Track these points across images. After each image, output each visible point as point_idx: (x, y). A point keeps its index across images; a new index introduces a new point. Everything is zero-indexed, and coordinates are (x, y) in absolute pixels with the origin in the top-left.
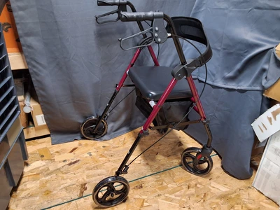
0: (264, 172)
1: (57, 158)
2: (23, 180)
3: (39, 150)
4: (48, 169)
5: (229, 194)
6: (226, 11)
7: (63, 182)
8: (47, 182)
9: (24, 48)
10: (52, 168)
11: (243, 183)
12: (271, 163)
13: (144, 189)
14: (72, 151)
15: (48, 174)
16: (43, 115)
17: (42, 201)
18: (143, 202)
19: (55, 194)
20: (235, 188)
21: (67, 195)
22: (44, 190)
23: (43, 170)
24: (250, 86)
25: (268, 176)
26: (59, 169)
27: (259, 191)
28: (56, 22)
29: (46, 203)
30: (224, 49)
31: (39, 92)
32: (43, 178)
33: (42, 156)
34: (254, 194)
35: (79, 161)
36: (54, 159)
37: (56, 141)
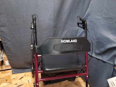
3: (6, 77)
6: (100, 21)
14: (20, 79)
16: (8, 61)
30: (97, 39)
33: (7, 80)
35: (23, 85)
36: (12, 83)
37: (14, 72)
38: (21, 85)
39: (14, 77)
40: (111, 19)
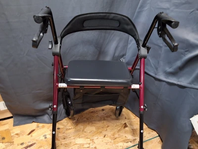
6: (168, 11)
14: (29, 134)
16: (3, 102)
24: (190, 83)
28: (8, 22)
33: (3, 138)
35: (34, 144)
36: (13, 142)
38: (31, 145)
39: (18, 132)
40: (190, 3)
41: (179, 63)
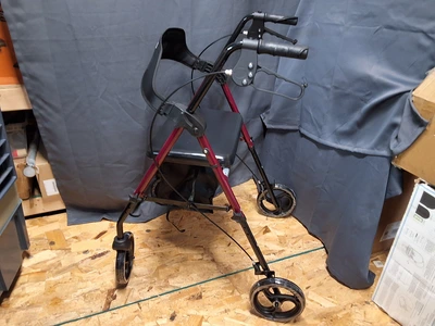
0: (389, 281)
1: (75, 247)
2: (21, 280)
3: (47, 233)
4: (60, 264)
5: (334, 312)
6: (341, 29)
7: (81, 285)
8: (57, 284)
9: (25, 78)
10: (65, 263)
11: (357, 295)
12: (400, 268)
13: (204, 300)
14: (97, 237)
15: (59, 273)
16: (54, 180)
17: (47, 315)
18: (201, 321)
19: (67, 304)
20: (344, 303)
21: (86, 306)
22: (51, 297)
23: (52, 265)
24: (372, 149)
25: (396, 287)
26: (76, 265)
27: (381, 309)
29: (52, 317)
30: (336, 88)
31: (48, 145)
32: (52, 279)
33: (52, 243)
34: (373, 313)
35: (107, 252)
36: (70, 249)
37: (74, 220)
39: (77, 234)
40: (374, 16)
41: (357, 116)
